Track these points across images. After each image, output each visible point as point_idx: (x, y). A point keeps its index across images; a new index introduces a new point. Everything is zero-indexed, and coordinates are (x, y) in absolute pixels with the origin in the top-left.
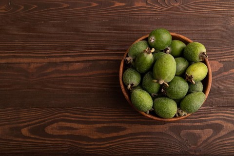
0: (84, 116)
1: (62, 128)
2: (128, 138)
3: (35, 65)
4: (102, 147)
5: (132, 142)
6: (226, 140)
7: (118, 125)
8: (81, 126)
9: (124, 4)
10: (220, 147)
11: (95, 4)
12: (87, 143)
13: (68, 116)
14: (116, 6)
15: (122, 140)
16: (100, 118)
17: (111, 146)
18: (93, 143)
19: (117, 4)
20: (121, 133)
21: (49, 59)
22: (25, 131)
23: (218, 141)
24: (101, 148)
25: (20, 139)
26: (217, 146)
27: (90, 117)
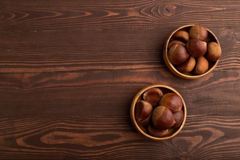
1: (57, 137)
2: (122, 145)
3: (29, 75)
4: (97, 154)
5: (126, 150)
6: (214, 146)
7: (113, 133)
8: (76, 135)
9: (117, 14)
10: (209, 153)
11: (88, 14)
12: (82, 152)
14: (109, 15)
15: (117, 148)
16: (95, 127)
17: (106, 153)
18: (88, 151)
19: (111, 14)
20: (116, 141)
21: (42, 69)
22: (20, 142)
23: (207, 147)
24: (96, 156)
25: (15, 150)
26: (206, 151)
27: (85, 126)
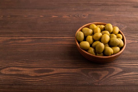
0: (27, 64)
1: (12, 70)
2: (55, 75)
3: (3, 40)
4: (37, 80)
5: (57, 78)
6: (117, 77)
8: (24, 69)
10: (114, 81)
11: (42, 16)
12: (27, 79)
13: (17, 64)
14: (53, 17)
15: (50, 77)
16: (38, 65)
17: (43, 80)
18: (31, 78)
19: (54, 17)
20: (50, 73)
23: (112, 77)
26: (111, 80)
27: (32, 64)
